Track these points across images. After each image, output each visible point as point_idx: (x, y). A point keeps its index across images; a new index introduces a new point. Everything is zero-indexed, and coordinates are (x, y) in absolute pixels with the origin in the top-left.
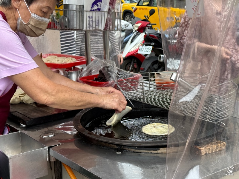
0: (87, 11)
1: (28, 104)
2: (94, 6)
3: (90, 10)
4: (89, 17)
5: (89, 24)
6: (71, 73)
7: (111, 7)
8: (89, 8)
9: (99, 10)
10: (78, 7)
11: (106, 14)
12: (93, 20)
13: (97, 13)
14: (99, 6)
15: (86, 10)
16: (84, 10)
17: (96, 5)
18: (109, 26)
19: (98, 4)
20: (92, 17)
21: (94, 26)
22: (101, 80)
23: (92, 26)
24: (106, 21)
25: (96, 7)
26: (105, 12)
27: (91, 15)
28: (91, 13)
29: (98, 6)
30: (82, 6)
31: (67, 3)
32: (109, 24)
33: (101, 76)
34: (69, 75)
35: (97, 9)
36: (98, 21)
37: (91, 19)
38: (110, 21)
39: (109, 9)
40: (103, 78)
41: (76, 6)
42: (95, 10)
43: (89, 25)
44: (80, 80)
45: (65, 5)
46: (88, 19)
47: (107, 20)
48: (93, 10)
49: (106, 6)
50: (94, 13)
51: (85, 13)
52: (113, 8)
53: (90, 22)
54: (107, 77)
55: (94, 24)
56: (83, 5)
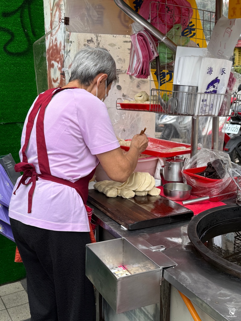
0: (201, 94)
1: (127, 199)
2: (210, 88)
3: (205, 92)
4: (203, 101)
5: (202, 108)
6: (173, 164)
7: (228, 89)
8: (205, 90)
9: (215, 92)
10: (191, 88)
11: (223, 96)
12: (206, 104)
13: (213, 95)
14: (216, 87)
15: (200, 92)
16: (198, 92)
17: (212, 86)
18: (224, 111)
19: (214, 85)
20: (206, 100)
21: (207, 111)
22: (211, 175)
23: (205, 111)
24: (222, 106)
25: (211, 89)
26: (221, 94)
27: (205, 98)
28: (206, 95)
29: (214, 87)
30: (196, 88)
31: (178, 84)
32: (224, 108)
33: (210, 170)
34: (170, 166)
35: (213, 91)
36: (213, 105)
37: (205, 103)
38: (226, 105)
39: (227, 91)
40: (214, 174)
41: (188, 87)
42: (211, 92)
43: (201, 110)
44: (185, 173)
45: (175, 85)
46: (201, 103)
47: (222, 104)
48: (208, 92)
49: (224, 88)
50: (209, 95)
51: (199, 96)
52: (231, 90)
53: (203, 107)
54: (218, 173)
55: (208, 108)
56: (197, 86)
